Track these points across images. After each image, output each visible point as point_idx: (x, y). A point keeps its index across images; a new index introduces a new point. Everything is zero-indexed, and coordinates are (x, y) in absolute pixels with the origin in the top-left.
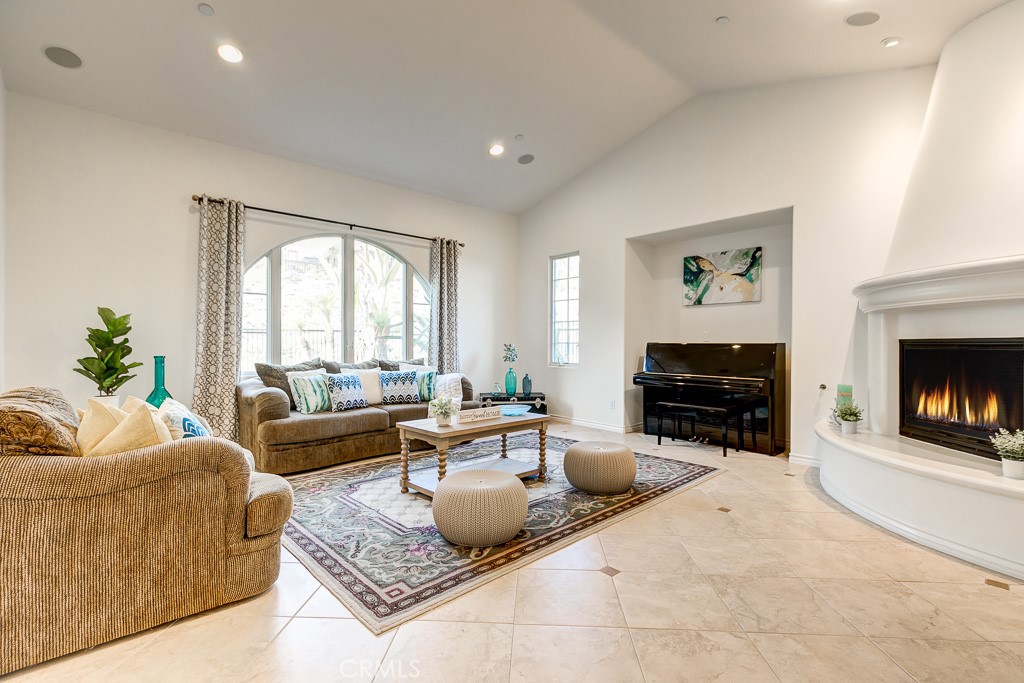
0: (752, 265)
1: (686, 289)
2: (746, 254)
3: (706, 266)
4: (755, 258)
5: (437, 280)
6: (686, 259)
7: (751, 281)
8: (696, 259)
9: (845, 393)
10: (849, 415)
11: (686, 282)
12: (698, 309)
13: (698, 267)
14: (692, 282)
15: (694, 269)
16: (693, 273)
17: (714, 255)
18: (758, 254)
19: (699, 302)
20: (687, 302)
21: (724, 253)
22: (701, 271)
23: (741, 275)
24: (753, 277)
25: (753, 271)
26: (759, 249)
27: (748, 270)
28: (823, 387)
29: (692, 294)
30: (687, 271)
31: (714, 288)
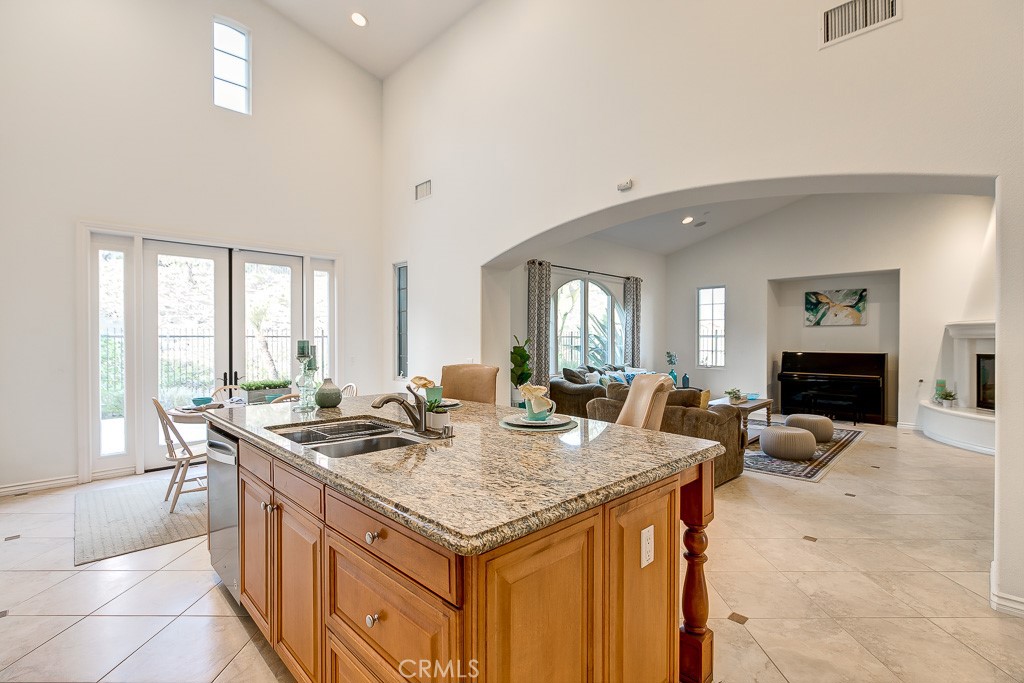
0: (859, 301)
1: (807, 314)
2: (855, 293)
3: (824, 300)
4: (862, 296)
5: (630, 307)
6: (807, 294)
7: (859, 311)
8: (815, 294)
9: (941, 385)
10: (947, 396)
11: (807, 309)
12: (817, 328)
13: (817, 299)
14: (812, 310)
15: (814, 301)
16: (813, 303)
17: (830, 292)
18: (864, 294)
19: (818, 323)
20: (808, 323)
21: (838, 291)
22: (819, 303)
23: (851, 306)
24: (861, 308)
25: (860, 304)
26: (865, 290)
27: (857, 304)
28: (921, 381)
29: (812, 318)
30: (808, 302)
31: (830, 314)
